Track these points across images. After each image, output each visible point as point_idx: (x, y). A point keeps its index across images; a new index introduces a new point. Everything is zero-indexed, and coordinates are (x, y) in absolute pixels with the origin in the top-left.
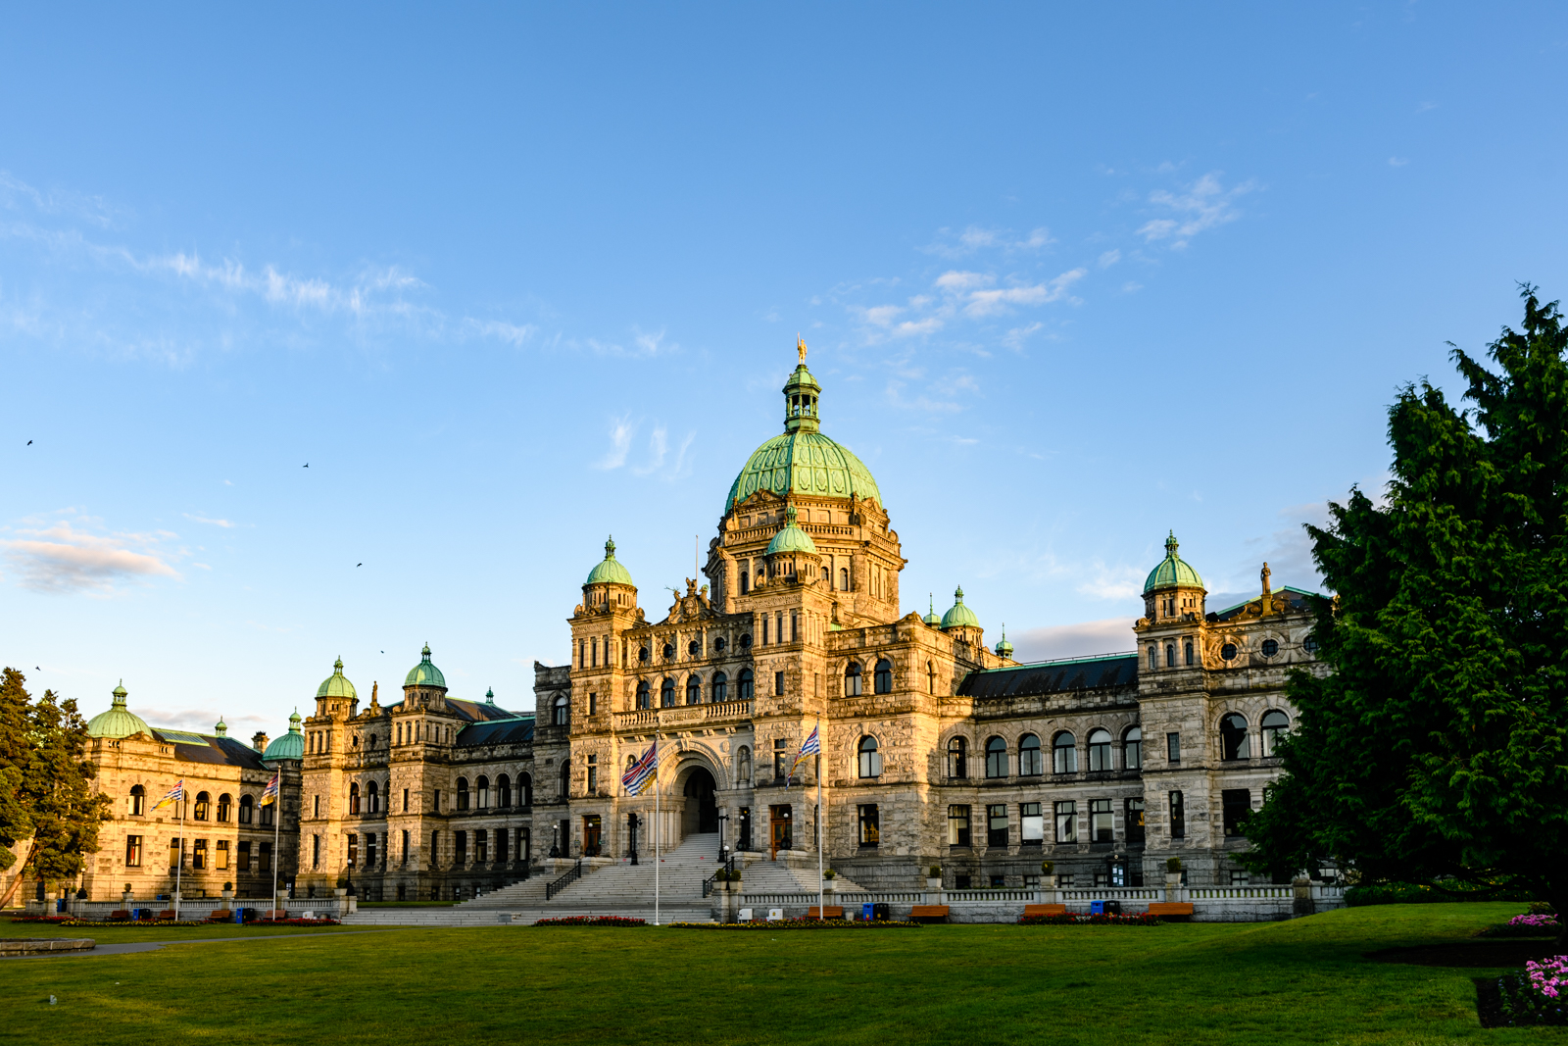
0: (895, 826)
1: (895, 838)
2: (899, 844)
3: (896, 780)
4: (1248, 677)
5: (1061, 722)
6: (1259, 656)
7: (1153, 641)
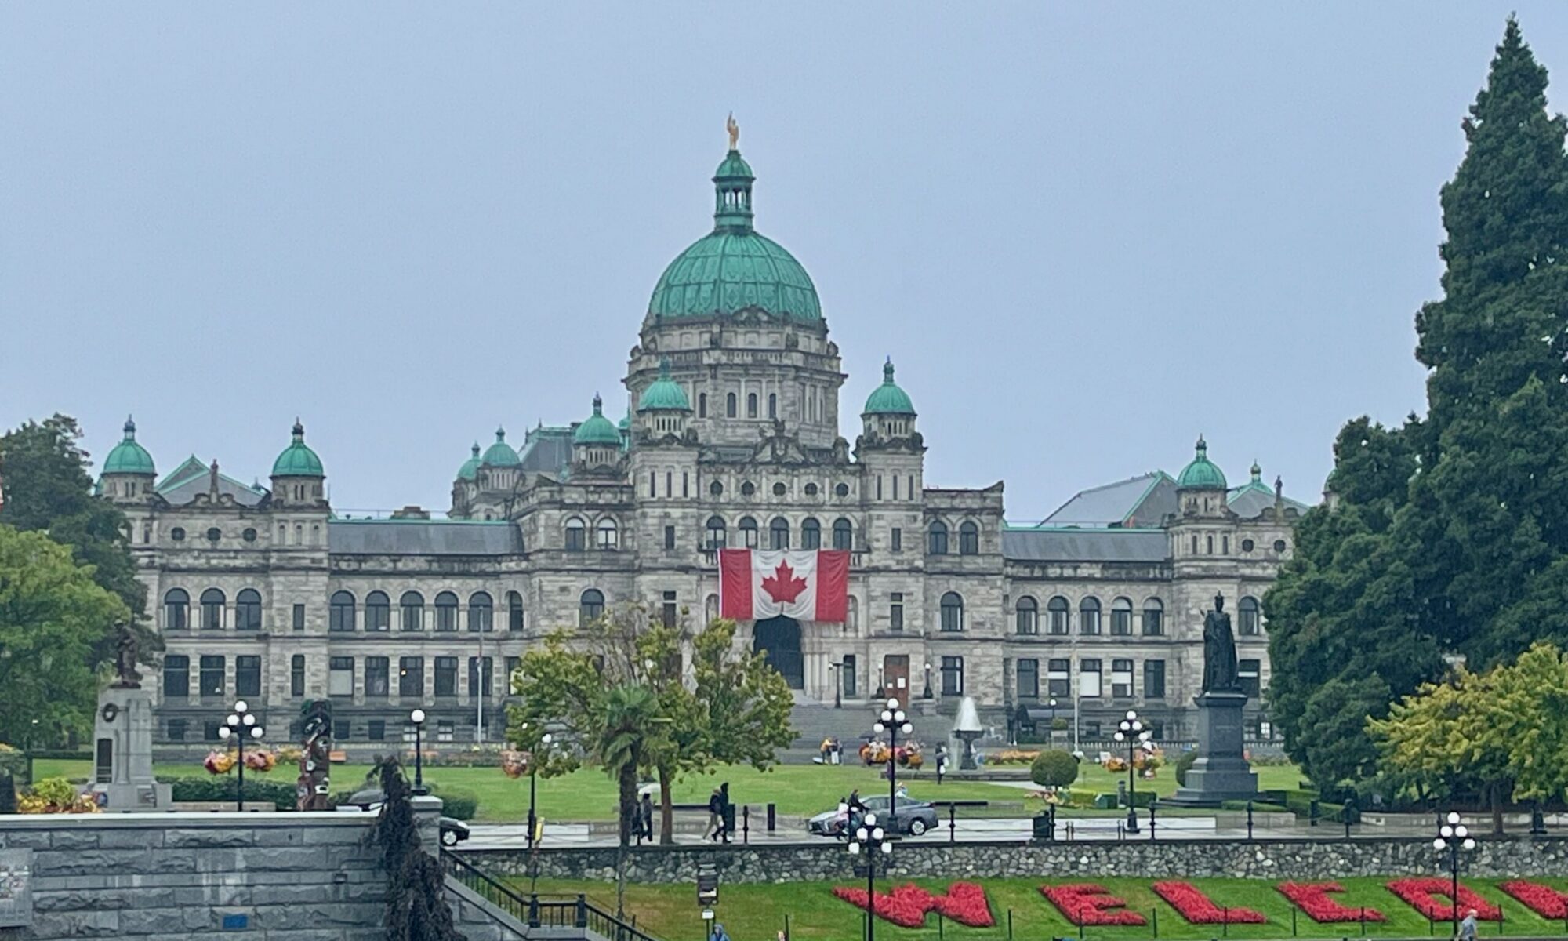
0: (983, 678)
1: (981, 688)
2: (986, 695)
3: (983, 636)
4: (1264, 568)
5: (1091, 589)
6: (1272, 552)
7: (1198, 531)
